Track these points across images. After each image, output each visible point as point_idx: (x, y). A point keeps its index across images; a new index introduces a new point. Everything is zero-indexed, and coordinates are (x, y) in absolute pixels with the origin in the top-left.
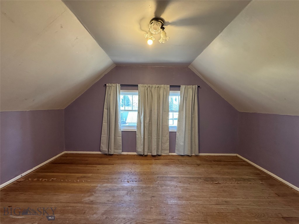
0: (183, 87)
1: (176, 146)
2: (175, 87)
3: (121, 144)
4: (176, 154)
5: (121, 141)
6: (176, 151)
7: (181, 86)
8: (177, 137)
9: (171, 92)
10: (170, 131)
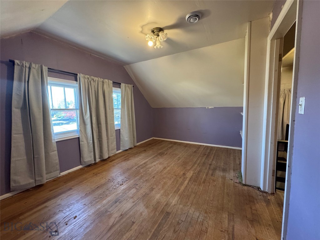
0: (123, 85)
1: (121, 143)
2: (117, 84)
3: (57, 161)
4: (122, 151)
5: (57, 158)
6: (121, 148)
7: (121, 83)
8: (122, 134)
9: (114, 89)
10: (116, 129)
